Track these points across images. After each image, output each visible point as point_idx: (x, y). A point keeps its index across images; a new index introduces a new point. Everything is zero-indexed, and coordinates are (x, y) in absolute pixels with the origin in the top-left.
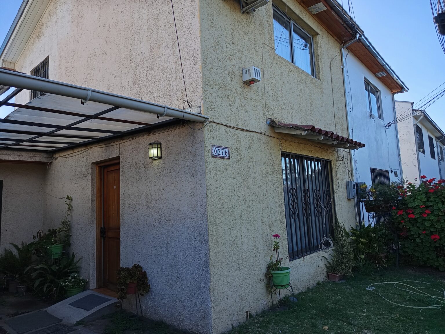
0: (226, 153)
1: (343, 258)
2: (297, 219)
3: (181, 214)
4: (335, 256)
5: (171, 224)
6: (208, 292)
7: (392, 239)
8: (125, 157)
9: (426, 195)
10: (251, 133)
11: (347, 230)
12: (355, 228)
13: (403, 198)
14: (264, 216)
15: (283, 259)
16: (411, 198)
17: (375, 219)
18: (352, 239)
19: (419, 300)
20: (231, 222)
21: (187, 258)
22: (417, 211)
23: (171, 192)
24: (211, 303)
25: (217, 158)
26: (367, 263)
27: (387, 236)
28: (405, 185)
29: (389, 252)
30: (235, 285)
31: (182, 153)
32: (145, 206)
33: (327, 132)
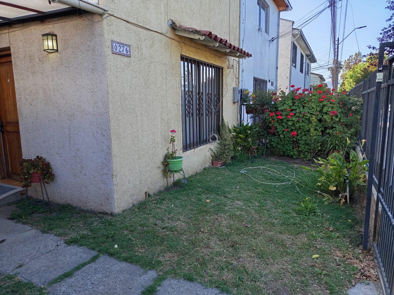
0: (127, 51)
1: (225, 149)
2: (191, 118)
3: (82, 109)
4: (219, 148)
5: (72, 119)
6: (111, 177)
7: (263, 135)
8: (16, 48)
9: (292, 101)
10: (152, 32)
11: (230, 127)
12: (236, 126)
13: (275, 103)
14: (163, 114)
15: (178, 150)
16: (281, 103)
17: (252, 119)
18: (233, 135)
19: (277, 179)
20: (133, 119)
21: (90, 150)
22: (284, 113)
23: (70, 87)
24: (114, 186)
25: (117, 55)
26: (243, 153)
27: (259, 133)
28: (278, 92)
29: (259, 145)
30: (136, 171)
31: (79, 47)
32: (44, 101)
33: (221, 39)
